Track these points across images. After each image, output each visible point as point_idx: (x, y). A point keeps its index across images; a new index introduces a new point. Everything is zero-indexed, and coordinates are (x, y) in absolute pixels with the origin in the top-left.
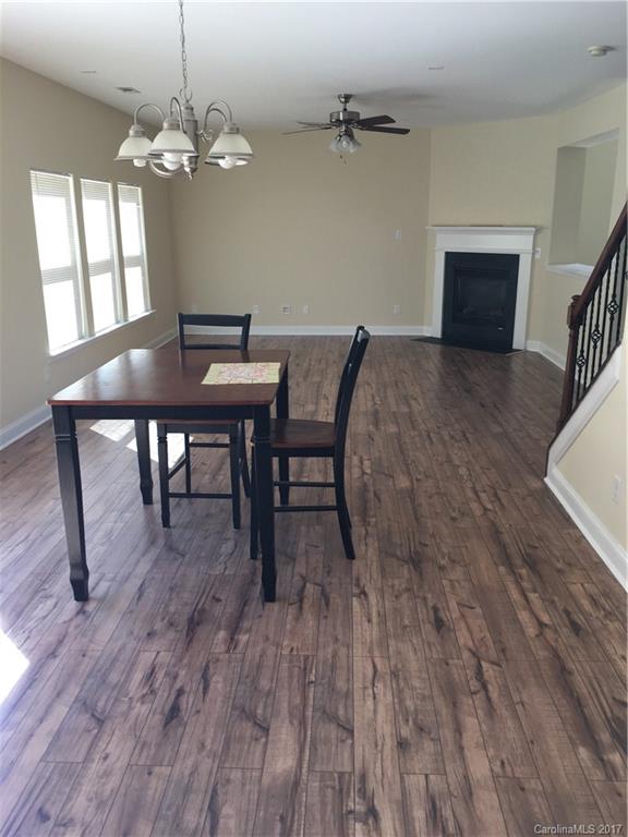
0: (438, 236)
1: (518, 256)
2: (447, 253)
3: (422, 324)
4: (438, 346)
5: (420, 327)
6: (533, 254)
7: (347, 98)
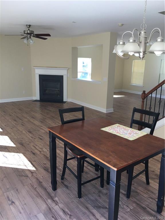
0: (36, 70)
1: (63, 76)
2: (39, 75)
3: (32, 96)
4: (39, 103)
5: (32, 97)
6: (67, 75)
7: (30, 26)
